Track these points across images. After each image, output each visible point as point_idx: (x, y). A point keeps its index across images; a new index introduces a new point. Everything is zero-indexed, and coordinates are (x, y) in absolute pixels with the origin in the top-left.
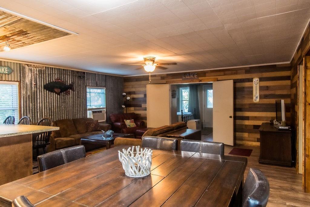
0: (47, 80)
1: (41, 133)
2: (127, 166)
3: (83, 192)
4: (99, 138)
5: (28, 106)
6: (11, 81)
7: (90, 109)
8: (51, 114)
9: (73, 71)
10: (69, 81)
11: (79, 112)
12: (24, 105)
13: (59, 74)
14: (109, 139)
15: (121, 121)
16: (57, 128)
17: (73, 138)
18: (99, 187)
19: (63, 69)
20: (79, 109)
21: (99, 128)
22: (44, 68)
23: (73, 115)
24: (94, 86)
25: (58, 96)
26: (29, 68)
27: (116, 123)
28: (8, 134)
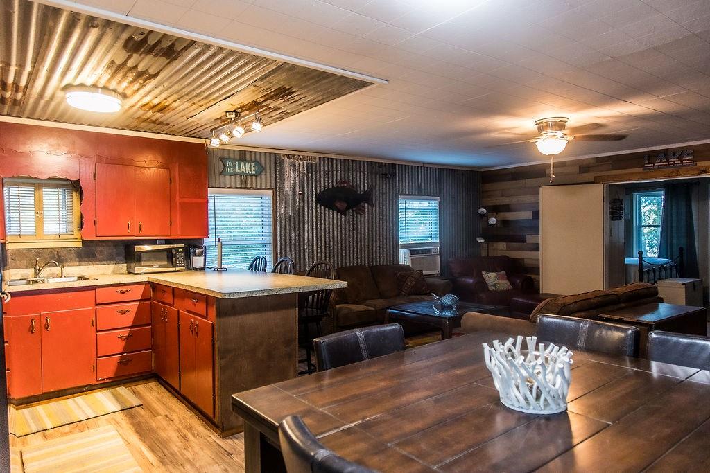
0: (322, 184)
1: (312, 293)
2: (506, 382)
3: (408, 427)
4: (426, 311)
5: (288, 238)
6: (261, 189)
7: (405, 246)
8: (330, 255)
9: (371, 163)
10: (362, 184)
11: (383, 251)
12: (281, 235)
13: (344, 172)
14: (449, 314)
15: (475, 274)
16: (343, 284)
17: (371, 306)
18: (442, 423)
19: (352, 160)
20: (383, 244)
21: (424, 288)
22: (317, 160)
23: (370, 257)
24: (415, 195)
25: (341, 218)
26: (291, 162)
27: (463, 279)
28: (259, 291)
